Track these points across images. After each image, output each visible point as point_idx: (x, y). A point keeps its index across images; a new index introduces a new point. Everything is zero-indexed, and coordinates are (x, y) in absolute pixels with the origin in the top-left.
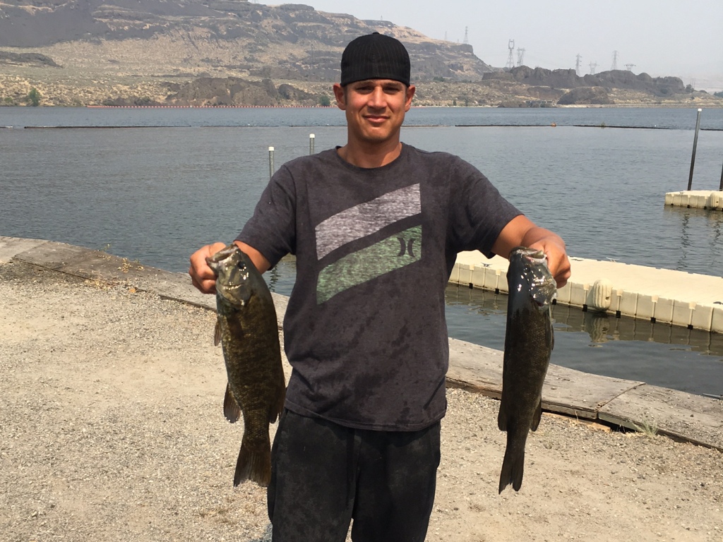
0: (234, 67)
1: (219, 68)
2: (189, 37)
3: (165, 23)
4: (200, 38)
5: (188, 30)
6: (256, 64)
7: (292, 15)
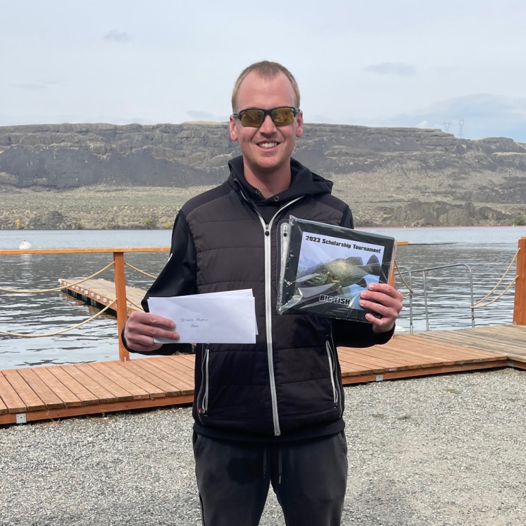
0: (439, 193)
1: (427, 194)
2: (402, 169)
3: (383, 159)
4: (411, 169)
5: (402, 163)
6: (458, 190)
7: (493, 147)
